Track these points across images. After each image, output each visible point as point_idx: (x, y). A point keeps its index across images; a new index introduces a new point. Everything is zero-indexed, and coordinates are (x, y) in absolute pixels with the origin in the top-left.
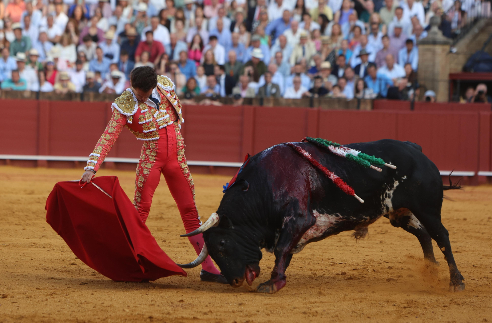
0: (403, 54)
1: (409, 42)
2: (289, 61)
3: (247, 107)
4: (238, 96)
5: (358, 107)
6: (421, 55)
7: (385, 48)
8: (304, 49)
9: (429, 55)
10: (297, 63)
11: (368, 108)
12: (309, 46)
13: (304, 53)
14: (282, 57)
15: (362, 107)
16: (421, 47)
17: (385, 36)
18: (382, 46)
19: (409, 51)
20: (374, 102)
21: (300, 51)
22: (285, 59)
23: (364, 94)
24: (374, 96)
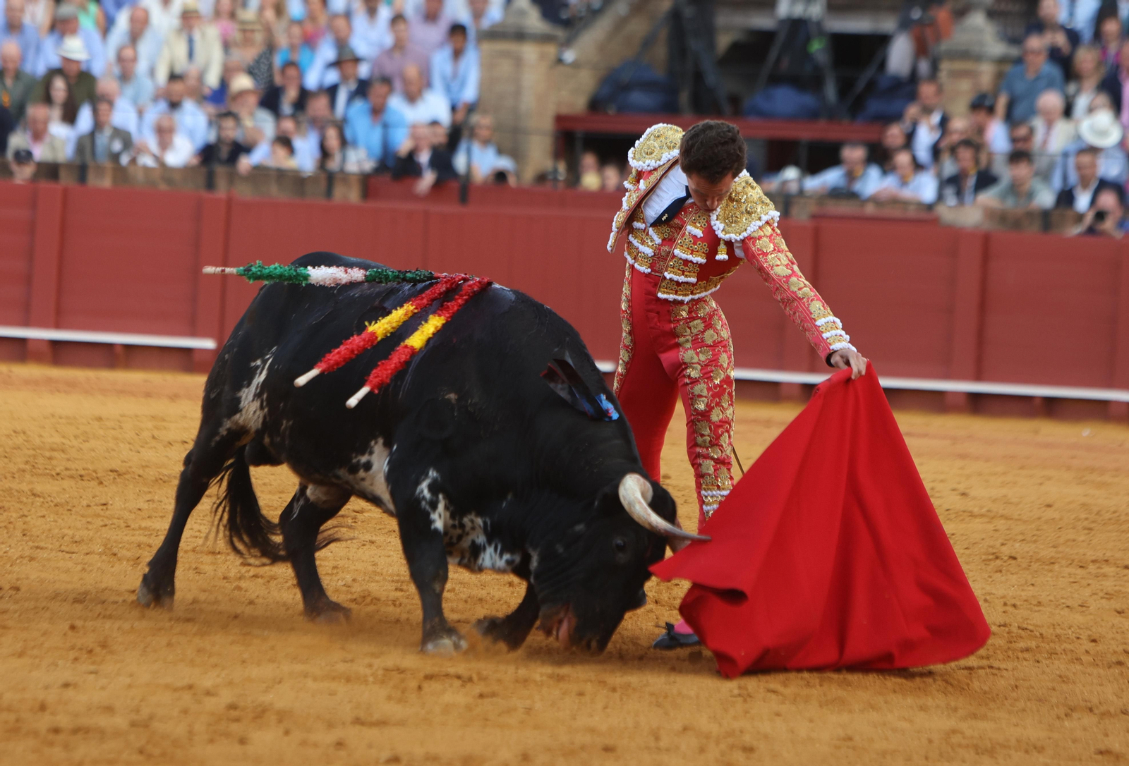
0: (441, 61)
1: (457, 30)
2: (152, 72)
3: (44, 185)
4: (24, 157)
5: (329, 192)
6: (487, 67)
7: (399, 46)
8: (191, 42)
9: (505, 67)
10: (174, 77)
11: (353, 195)
12: (203, 35)
13: (191, 54)
14: (135, 59)
15: (339, 192)
16: (487, 46)
17: (398, 19)
18: (388, 40)
19: (457, 54)
20: (367, 183)
21: (181, 50)
22: (142, 67)
23: (344, 160)
24: (369, 166)
